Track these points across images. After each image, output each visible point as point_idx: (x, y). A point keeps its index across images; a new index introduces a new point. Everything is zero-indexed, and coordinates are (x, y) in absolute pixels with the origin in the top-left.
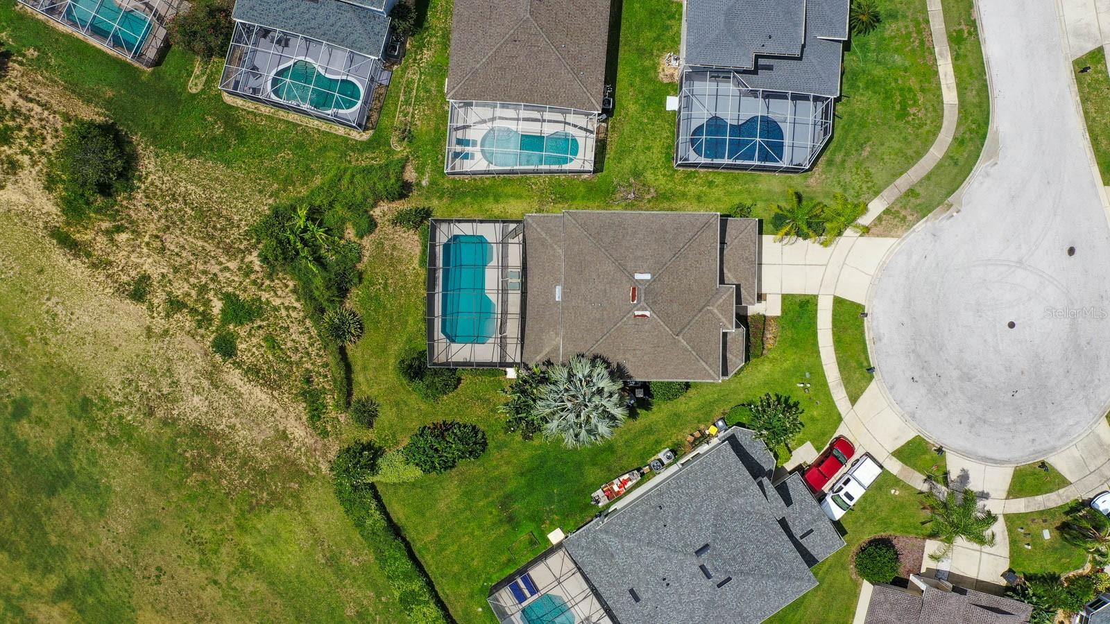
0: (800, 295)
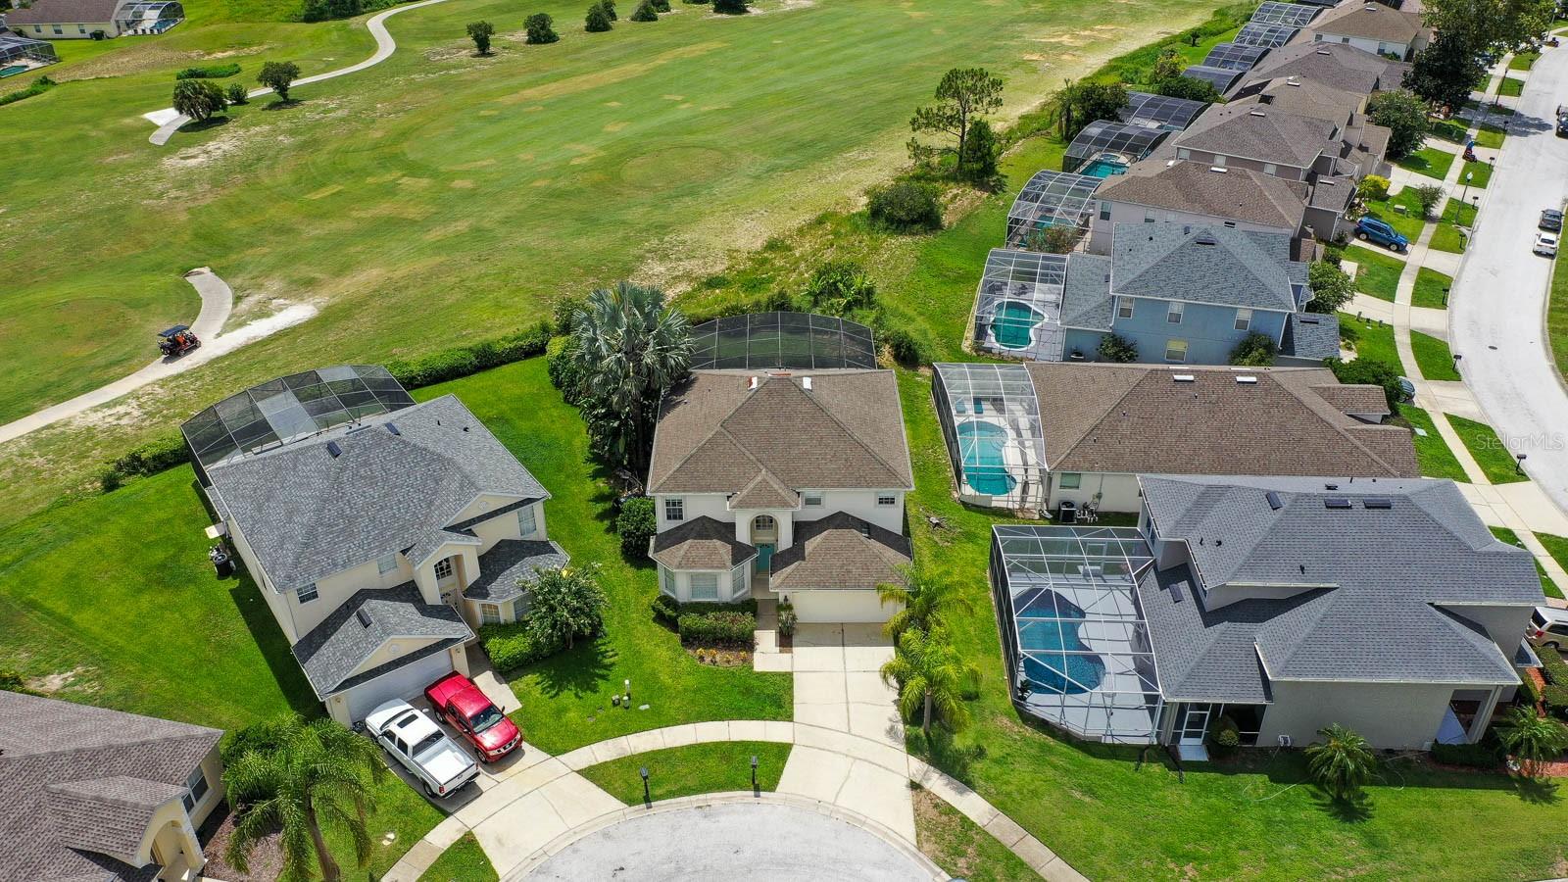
0: (791, 696)
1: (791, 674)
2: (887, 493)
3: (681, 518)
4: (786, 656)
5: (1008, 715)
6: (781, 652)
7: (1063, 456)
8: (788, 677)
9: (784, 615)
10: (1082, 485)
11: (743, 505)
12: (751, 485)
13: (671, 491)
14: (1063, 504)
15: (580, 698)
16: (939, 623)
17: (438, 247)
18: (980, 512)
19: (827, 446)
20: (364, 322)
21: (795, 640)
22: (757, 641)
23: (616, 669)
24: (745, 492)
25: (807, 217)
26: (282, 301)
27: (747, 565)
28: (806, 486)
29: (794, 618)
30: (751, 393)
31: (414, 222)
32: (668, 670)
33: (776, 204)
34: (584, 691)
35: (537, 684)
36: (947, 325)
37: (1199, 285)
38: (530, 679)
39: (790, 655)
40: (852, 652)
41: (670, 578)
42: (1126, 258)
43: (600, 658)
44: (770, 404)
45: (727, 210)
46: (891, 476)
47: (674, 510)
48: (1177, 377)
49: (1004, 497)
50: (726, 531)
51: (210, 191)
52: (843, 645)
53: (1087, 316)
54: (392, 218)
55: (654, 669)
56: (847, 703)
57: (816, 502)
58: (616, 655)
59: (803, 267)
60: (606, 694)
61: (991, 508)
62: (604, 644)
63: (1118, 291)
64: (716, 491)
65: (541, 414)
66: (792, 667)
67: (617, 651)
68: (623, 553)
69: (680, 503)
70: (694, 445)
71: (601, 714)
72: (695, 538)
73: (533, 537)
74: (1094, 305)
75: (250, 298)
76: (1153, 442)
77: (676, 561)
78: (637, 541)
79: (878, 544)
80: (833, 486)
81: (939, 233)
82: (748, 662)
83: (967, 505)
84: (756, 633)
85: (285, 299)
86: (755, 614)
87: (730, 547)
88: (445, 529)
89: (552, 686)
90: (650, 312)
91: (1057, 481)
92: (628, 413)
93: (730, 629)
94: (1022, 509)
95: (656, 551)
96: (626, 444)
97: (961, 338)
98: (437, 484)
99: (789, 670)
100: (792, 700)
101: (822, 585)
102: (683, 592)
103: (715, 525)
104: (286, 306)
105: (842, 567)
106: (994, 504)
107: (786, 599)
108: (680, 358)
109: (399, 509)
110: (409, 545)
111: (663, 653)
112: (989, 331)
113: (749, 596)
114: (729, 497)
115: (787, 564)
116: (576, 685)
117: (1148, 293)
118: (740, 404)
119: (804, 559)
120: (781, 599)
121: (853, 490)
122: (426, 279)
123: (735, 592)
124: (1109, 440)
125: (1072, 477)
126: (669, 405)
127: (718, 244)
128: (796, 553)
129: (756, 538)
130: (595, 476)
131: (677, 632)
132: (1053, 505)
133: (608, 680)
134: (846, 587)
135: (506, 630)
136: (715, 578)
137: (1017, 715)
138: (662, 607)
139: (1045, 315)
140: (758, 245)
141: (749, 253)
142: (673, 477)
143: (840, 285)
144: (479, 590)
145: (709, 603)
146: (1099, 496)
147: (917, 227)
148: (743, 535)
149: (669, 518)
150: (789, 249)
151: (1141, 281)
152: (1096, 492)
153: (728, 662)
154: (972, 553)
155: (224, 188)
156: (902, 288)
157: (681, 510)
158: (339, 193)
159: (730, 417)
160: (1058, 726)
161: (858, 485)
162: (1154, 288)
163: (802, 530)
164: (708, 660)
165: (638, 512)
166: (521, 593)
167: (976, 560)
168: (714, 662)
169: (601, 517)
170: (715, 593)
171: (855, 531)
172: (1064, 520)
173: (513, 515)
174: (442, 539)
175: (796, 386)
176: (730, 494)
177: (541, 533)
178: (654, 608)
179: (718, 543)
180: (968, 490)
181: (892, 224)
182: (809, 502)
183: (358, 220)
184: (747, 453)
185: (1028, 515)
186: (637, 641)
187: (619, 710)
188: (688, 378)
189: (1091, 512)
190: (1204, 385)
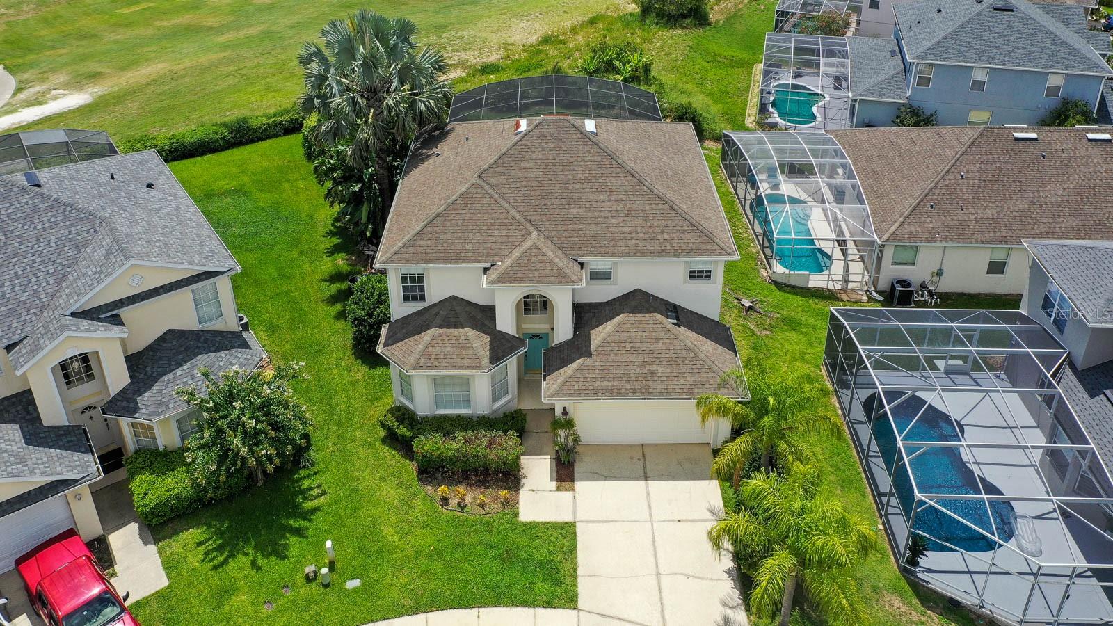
0: (574, 563)
1: (572, 525)
2: (700, 263)
3: (422, 298)
4: (566, 496)
5: (897, 591)
6: (558, 489)
7: (896, 225)
8: (567, 530)
9: (562, 434)
10: (919, 261)
11: (506, 279)
12: (516, 254)
13: (407, 262)
14: (898, 282)
15: (259, 568)
16: (799, 457)
17: (225, 47)
18: (795, 293)
19: (618, 201)
20: (131, 107)
21: (578, 469)
22: (524, 471)
23: (318, 517)
24: (508, 262)
25: (580, 19)
26: (61, 91)
27: (512, 363)
28: (591, 254)
29: (576, 440)
30: (518, 137)
31: (211, 28)
32: (394, 519)
33: (550, 9)
34: (266, 556)
35: (200, 544)
36: (727, 103)
37: (1004, 50)
38: (192, 535)
39: (570, 494)
40: (660, 488)
41: (406, 382)
42: (916, 29)
43: (299, 499)
44: (543, 150)
45: (505, 14)
46: (707, 241)
47: (414, 288)
48: (1017, 135)
49: (824, 276)
50: (483, 316)
51: (34, 9)
52: (646, 478)
53: (880, 88)
54: (191, 26)
55: (374, 519)
56: (658, 574)
57: (604, 276)
58: (324, 493)
59: (577, 54)
60: (298, 562)
61: (809, 289)
62: (308, 476)
63: (917, 58)
64: (469, 261)
65: (286, 186)
66: (574, 512)
67: (325, 487)
68: (354, 345)
69: (421, 279)
70: (443, 202)
71: (288, 595)
72: (440, 327)
73: (217, 326)
74: (884, 77)
75: (31, 90)
76: (1002, 209)
77: (412, 360)
78: (369, 331)
79: (691, 334)
80: (628, 255)
81: (708, 28)
82: (510, 505)
83: (780, 286)
84: (525, 460)
85: (65, 90)
86: (521, 433)
87: (487, 339)
88: (73, 314)
89: (220, 549)
90: (395, 45)
91: (889, 254)
92: (371, 175)
93: (485, 456)
94: (845, 290)
95: (386, 345)
96: (369, 213)
97: (743, 115)
98: (79, 251)
99: (569, 519)
100: (575, 570)
101: (615, 393)
102: (423, 402)
103: (468, 309)
104: (64, 95)
105: (642, 367)
106: (811, 284)
107: (565, 412)
108: (432, 102)
109: (14, 286)
110: (16, 338)
111: (391, 493)
112: (771, 110)
113: (514, 405)
114: (486, 269)
115: (566, 362)
116: (256, 548)
117: (950, 59)
118: (504, 150)
119: (589, 355)
120: (558, 412)
121: (656, 259)
122: (205, 69)
123: (494, 400)
124: (948, 206)
125: (909, 251)
126: (418, 159)
127: (495, 39)
128: (578, 347)
129: (524, 326)
130: (333, 251)
131: (412, 459)
132: (883, 284)
133: (304, 537)
134: (650, 396)
135: (162, 460)
136: (466, 381)
137: (910, 591)
138: (393, 423)
139: (825, 95)
140: (533, 39)
141: (524, 46)
142: (411, 243)
143: (616, 63)
144: (124, 403)
145: (459, 417)
146: (939, 273)
147: (687, 21)
148: (506, 322)
149: (406, 299)
150: (564, 42)
151: (941, 47)
152: (935, 269)
153: (483, 505)
154: (798, 343)
155: (47, 7)
156: (677, 70)
157: (422, 288)
158: (149, 8)
159: (490, 167)
160: (976, 609)
161: (662, 252)
162: (956, 54)
163: (586, 315)
164: (453, 502)
165: (372, 293)
166: (185, 407)
167: (805, 354)
168: (462, 506)
169: (333, 300)
170: (467, 402)
171: (658, 316)
172: (898, 304)
173: (186, 294)
174: (62, 328)
175: (577, 128)
176: (488, 265)
177: (230, 322)
178: (383, 425)
179: (470, 333)
180: (779, 269)
181: (662, 18)
182: (596, 276)
183: (159, 28)
184: (513, 212)
185: (854, 297)
186: (357, 474)
187: (314, 589)
188: (442, 128)
189: (931, 294)
190: (1050, 144)
